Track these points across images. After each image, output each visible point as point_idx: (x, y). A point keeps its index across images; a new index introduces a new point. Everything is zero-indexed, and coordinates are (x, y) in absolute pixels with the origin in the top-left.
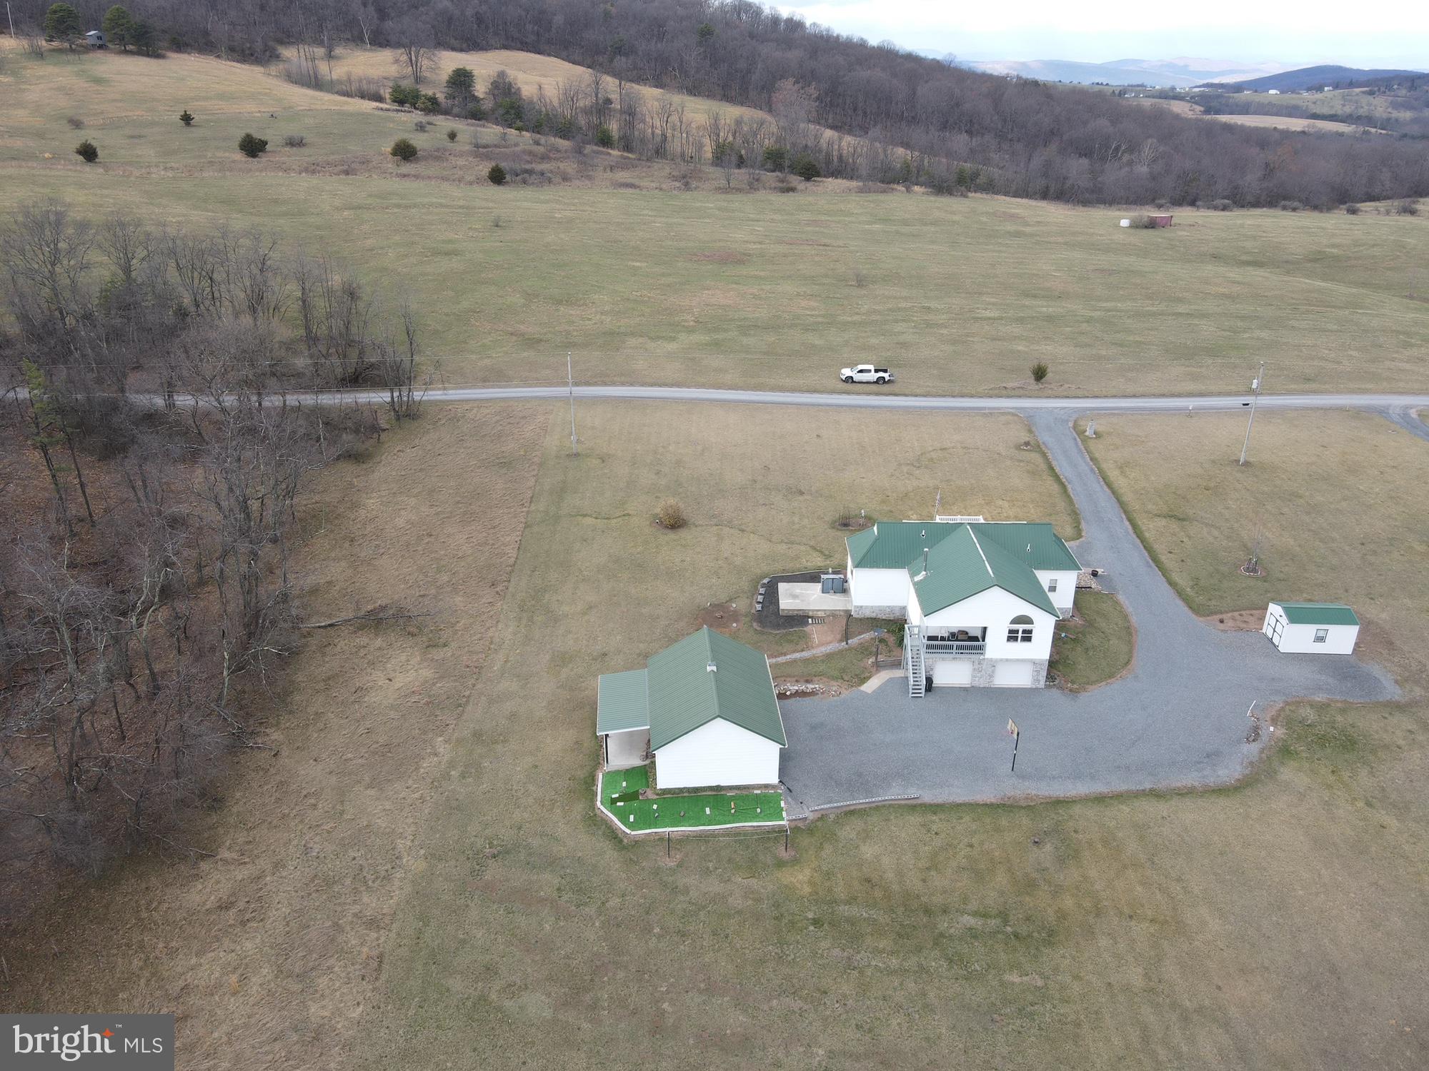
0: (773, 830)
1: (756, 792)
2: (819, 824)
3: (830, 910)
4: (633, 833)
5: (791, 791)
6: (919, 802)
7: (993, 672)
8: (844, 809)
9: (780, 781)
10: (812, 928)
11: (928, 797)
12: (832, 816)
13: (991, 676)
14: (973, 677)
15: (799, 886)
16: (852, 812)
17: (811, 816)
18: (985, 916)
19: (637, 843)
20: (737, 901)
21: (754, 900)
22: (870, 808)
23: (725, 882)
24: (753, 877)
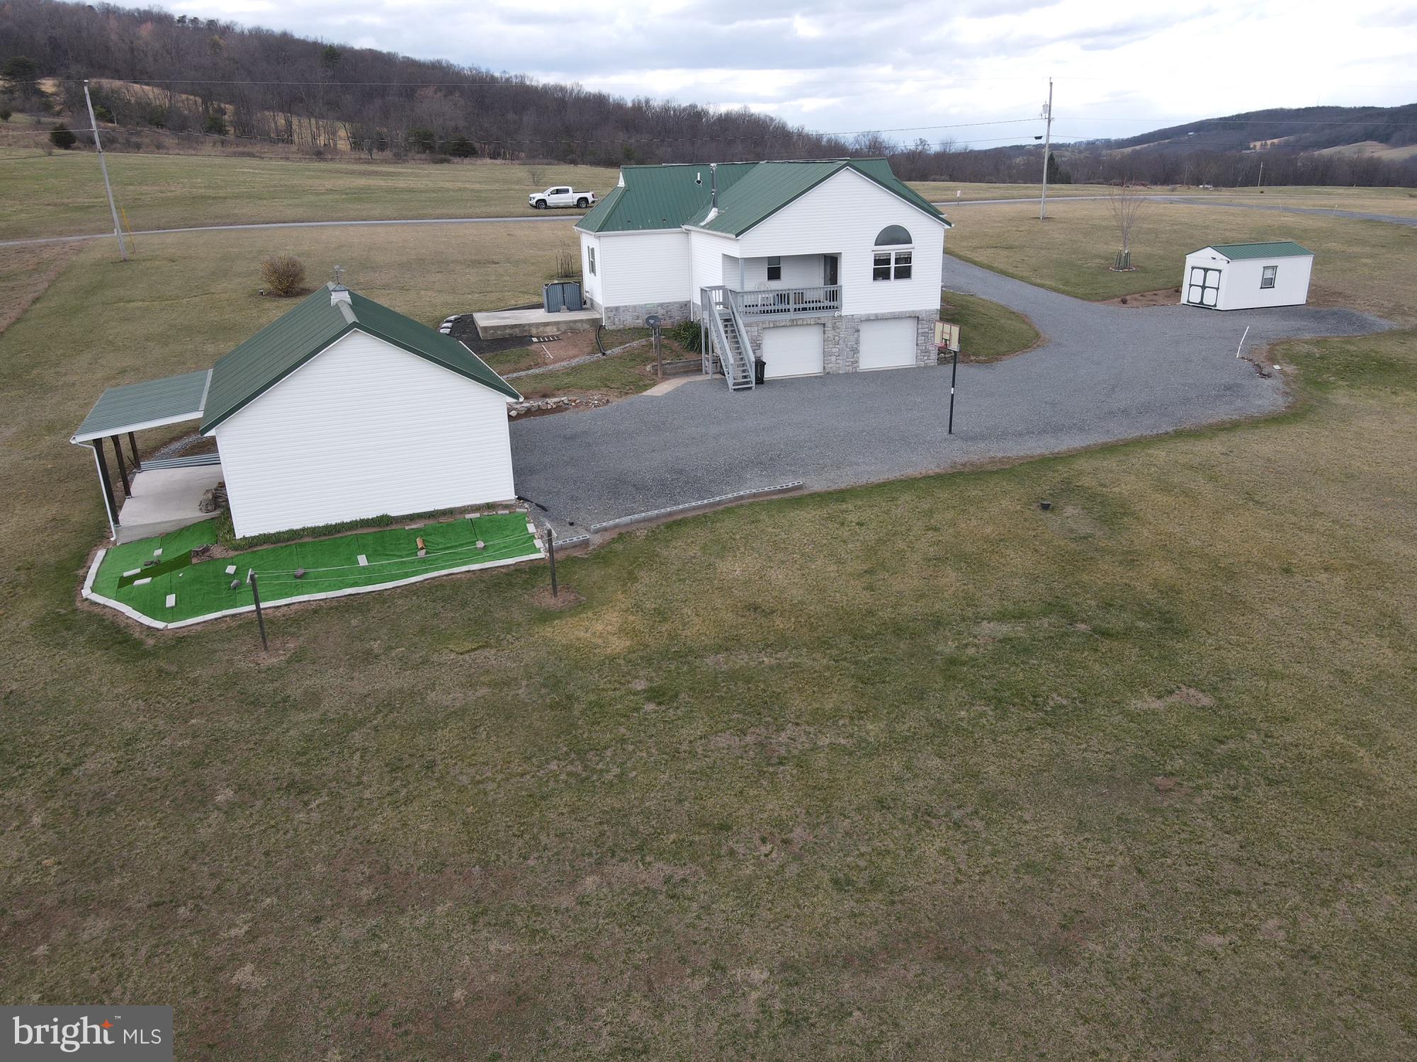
0: (518, 569)
1: (468, 516)
2: (619, 547)
3: (685, 668)
4: (171, 626)
5: (544, 509)
6: (806, 492)
7: (857, 342)
8: (665, 520)
9: (519, 498)
10: (650, 707)
11: (817, 484)
12: (642, 533)
13: (855, 351)
14: (826, 354)
15: (600, 641)
16: (679, 523)
17: (597, 540)
18: (1020, 616)
19: (181, 640)
20: (449, 696)
21: (492, 684)
22: (715, 513)
23: (416, 667)
24: (486, 646)
